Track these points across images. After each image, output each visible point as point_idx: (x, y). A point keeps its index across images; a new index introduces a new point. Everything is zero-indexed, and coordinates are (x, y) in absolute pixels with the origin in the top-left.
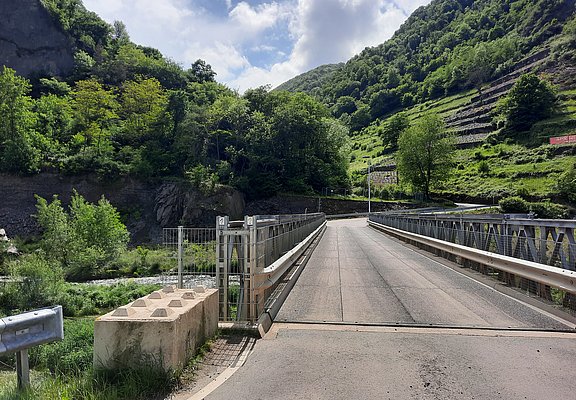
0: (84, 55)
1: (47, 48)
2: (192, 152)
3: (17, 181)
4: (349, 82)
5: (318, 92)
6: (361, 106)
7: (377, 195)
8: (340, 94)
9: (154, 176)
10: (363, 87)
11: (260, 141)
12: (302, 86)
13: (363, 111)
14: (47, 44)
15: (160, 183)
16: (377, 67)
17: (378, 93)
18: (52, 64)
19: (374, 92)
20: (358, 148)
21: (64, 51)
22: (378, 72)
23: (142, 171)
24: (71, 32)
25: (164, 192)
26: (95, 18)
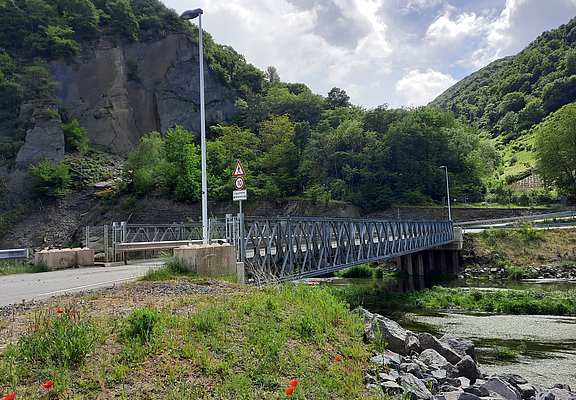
0: (241, 102)
1: (215, 101)
2: (313, 174)
3: (187, 207)
4: (519, 76)
5: (485, 92)
6: (532, 101)
7: (514, 201)
8: (506, 90)
9: (281, 197)
10: (534, 80)
11: (374, 159)
12: (471, 87)
13: (533, 107)
14: (215, 97)
15: (286, 202)
16: (554, 53)
17: (552, 84)
18: (219, 113)
19: (546, 84)
20: (523, 149)
21: (227, 101)
22: (555, 59)
23: (271, 194)
24: (233, 85)
25: (289, 211)
26: (251, 68)
